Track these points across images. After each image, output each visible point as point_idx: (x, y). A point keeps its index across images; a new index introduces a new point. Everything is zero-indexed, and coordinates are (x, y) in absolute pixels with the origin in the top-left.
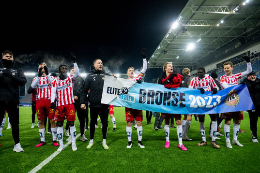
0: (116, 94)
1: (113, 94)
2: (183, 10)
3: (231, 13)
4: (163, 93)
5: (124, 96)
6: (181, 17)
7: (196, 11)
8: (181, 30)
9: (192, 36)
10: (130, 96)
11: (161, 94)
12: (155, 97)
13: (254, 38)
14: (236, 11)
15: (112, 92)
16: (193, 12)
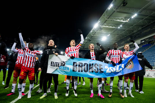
0: (56, 66)
1: (55, 66)
2: (101, 18)
3: (126, 22)
4: (89, 64)
5: (62, 67)
6: (99, 22)
7: (108, 19)
8: (99, 29)
9: (105, 33)
10: (66, 67)
11: (87, 65)
12: (83, 67)
13: (137, 36)
14: (129, 21)
15: (54, 65)
16: (106, 19)
